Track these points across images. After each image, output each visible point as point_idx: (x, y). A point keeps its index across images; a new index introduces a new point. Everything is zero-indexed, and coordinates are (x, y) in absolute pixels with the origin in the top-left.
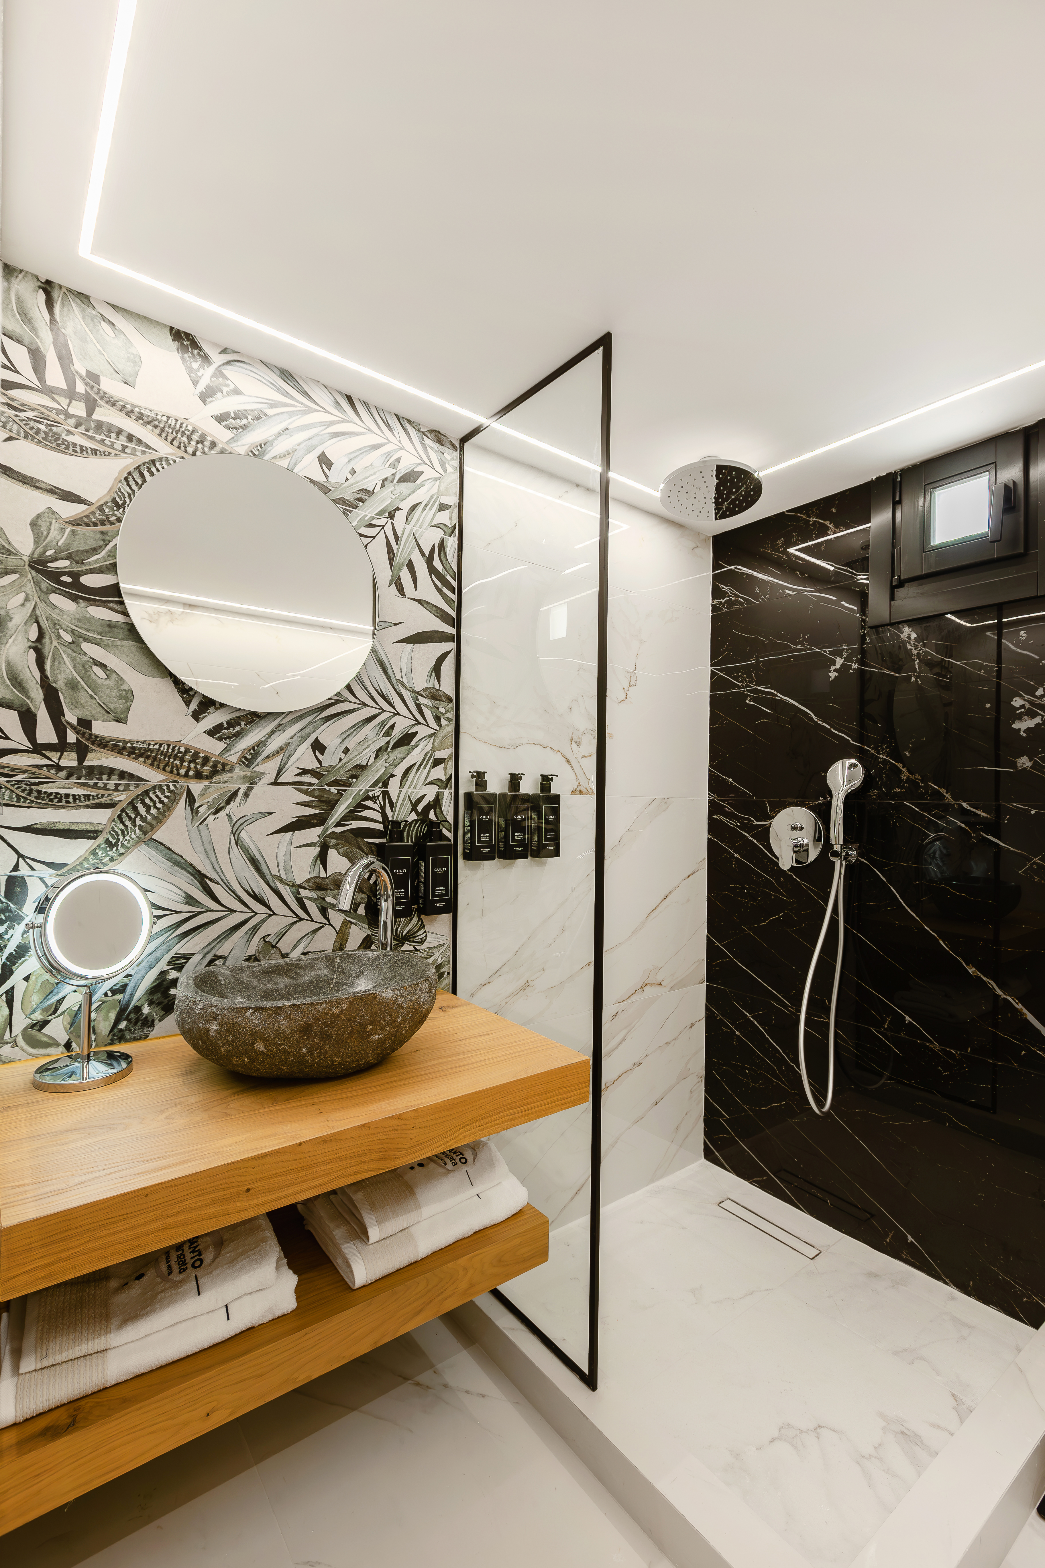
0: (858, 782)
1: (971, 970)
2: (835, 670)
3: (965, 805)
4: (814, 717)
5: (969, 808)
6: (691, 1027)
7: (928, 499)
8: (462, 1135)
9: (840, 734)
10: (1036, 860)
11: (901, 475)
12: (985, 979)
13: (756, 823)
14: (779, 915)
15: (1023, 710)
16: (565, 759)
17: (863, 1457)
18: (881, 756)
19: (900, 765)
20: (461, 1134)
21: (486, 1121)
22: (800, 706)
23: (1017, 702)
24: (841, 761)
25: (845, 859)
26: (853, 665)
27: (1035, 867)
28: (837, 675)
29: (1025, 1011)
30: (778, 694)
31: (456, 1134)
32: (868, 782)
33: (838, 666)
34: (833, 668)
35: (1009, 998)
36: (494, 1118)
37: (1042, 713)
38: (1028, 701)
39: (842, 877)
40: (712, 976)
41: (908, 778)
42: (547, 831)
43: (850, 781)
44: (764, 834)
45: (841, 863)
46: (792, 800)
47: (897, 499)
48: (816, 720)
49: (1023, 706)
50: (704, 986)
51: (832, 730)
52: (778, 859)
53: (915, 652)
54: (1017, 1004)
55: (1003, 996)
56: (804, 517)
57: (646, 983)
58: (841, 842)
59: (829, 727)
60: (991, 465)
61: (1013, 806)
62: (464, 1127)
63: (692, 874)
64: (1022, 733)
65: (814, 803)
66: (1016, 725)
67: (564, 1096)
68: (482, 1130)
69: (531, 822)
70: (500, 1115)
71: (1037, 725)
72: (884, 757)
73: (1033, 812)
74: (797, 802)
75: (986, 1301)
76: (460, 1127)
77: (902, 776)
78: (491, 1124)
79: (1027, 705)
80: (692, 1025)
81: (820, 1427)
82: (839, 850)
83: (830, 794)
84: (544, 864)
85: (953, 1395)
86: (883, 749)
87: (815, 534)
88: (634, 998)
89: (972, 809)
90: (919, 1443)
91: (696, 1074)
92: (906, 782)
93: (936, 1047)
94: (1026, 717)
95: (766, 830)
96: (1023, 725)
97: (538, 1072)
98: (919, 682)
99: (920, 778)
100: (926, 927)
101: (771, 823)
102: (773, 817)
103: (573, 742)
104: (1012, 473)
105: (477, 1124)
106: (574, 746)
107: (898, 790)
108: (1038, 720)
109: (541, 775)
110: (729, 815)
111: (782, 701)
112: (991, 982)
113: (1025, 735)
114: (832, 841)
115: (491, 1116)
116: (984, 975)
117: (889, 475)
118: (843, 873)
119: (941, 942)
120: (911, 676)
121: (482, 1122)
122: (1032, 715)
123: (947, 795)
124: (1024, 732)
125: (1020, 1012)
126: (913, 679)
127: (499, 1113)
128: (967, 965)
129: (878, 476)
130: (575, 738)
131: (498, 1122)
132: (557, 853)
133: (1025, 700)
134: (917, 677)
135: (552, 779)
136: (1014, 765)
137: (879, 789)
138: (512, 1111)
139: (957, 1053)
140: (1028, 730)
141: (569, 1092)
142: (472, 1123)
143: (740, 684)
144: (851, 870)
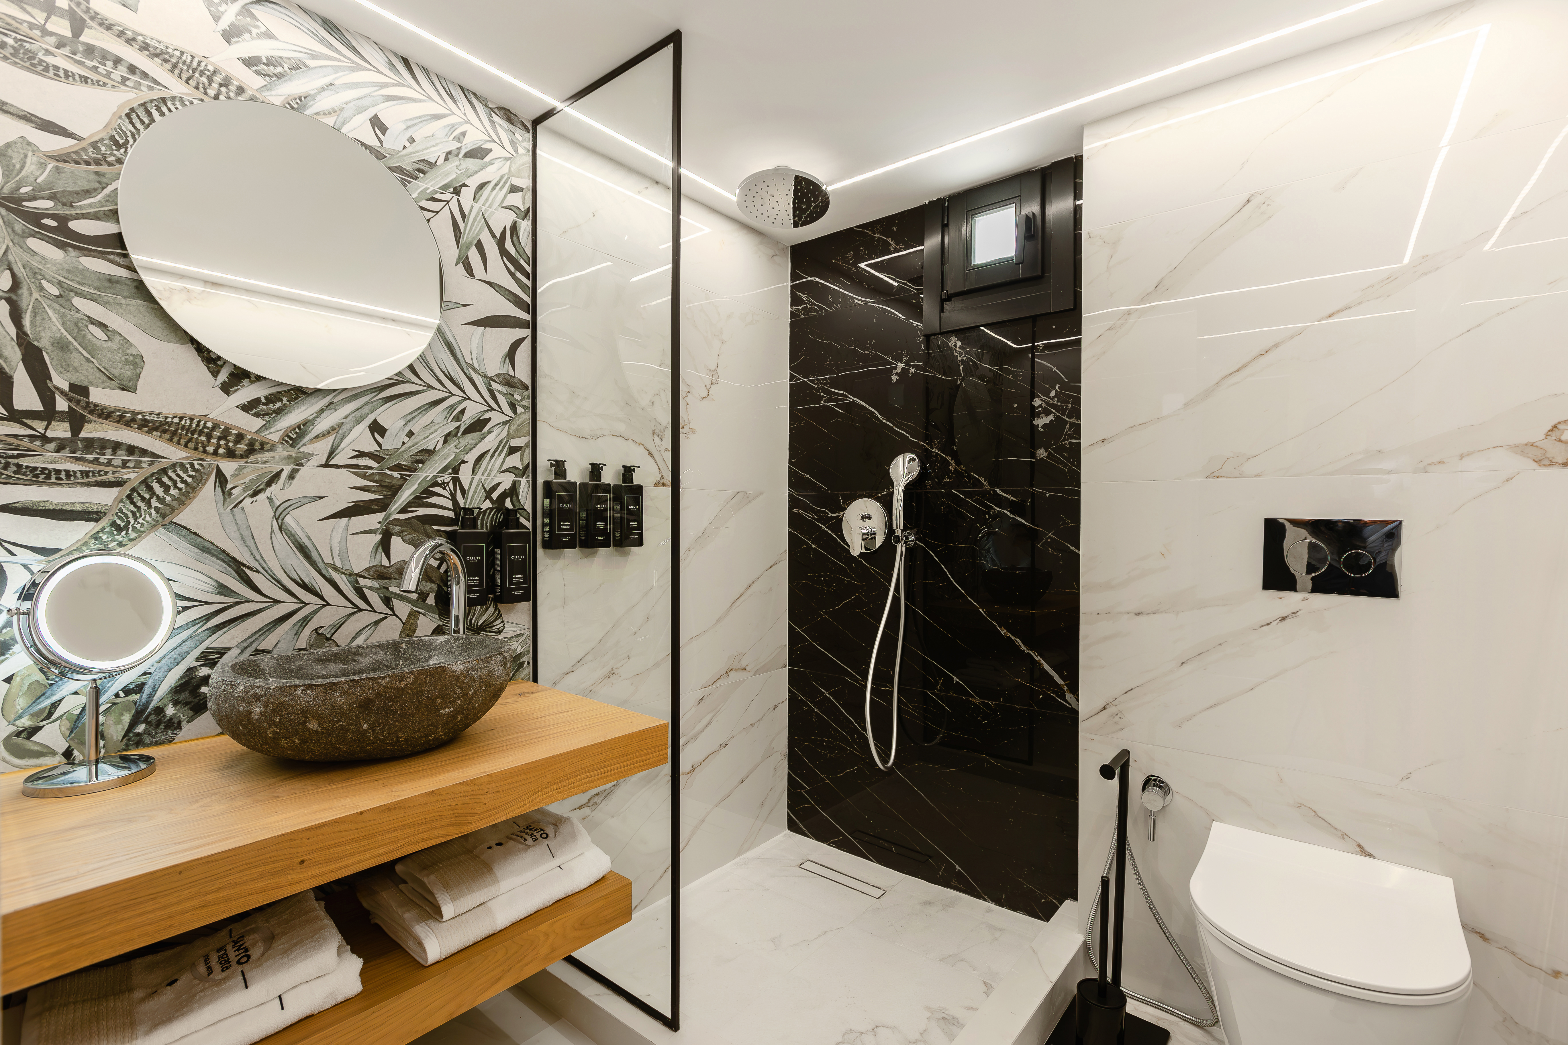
0: (915, 474)
1: (1003, 632)
2: (896, 374)
3: (998, 491)
4: (879, 416)
5: (1002, 493)
6: (774, 709)
7: (969, 225)
8: (539, 799)
9: (901, 431)
10: (1050, 534)
11: (948, 201)
12: (1013, 638)
13: (830, 515)
14: (851, 598)
15: (1041, 409)
16: (648, 452)
17: (911, 1042)
18: (934, 450)
19: (949, 458)
20: (538, 797)
21: (564, 783)
22: (867, 406)
23: (1037, 402)
24: (902, 456)
25: (905, 543)
26: (911, 369)
27: (1049, 540)
28: (898, 378)
29: (1042, 661)
30: (849, 396)
31: (533, 798)
32: (923, 476)
33: (899, 370)
34: (895, 371)
35: (1031, 652)
36: (572, 780)
37: (1054, 411)
38: (1044, 401)
39: (903, 558)
40: (792, 661)
41: (955, 469)
42: (629, 521)
43: (908, 473)
44: (837, 525)
45: (902, 546)
46: (861, 493)
47: (946, 222)
48: (881, 419)
49: (1040, 406)
50: (785, 671)
51: (895, 428)
52: (849, 546)
53: (960, 358)
54: (1037, 656)
55: (1027, 651)
56: (870, 233)
57: (731, 668)
58: (902, 528)
59: (892, 425)
60: (1017, 198)
61: (1034, 490)
62: (541, 791)
63: (773, 565)
64: (1040, 429)
65: (880, 495)
66: (1036, 422)
67: (643, 758)
68: (560, 793)
69: (613, 513)
70: (578, 778)
71: (1051, 421)
72: (937, 452)
73: (1048, 495)
74: (866, 493)
75: (1015, 909)
76: (536, 790)
77: (951, 468)
78: (569, 787)
79: (1044, 405)
80: (776, 707)
81: (877, 1027)
82: (900, 535)
83: (892, 484)
84: (627, 554)
85: (985, 983)
86: (936, 444)
87: (879, 249)
88: (719, 683)
89: (1003, 494)
90: (956, 1024)
91: (780, 752)
92: (953, 473)
93: (977, 700)
94: (1042, 415)
95: (840, 520)
96: (1041, 422)
97: (617, 736)
98: (964, 385)
99: (964, 469)
100: (969, 598)
101: (843, 515)
102: (845, 509)
103: (655, 436)
104: (1032, 207)
105: (555, 787)
106: (657, 439)
107: (947, 480)
108: (1051, 417)
109: (623, 466)
110: (807, 508)
111: (853, 402)
112: (1018, 640)
113: (1042, 430)
114: (894, 528)
115: (569, 778)
116: (1012, 635)
117: (939, 200)
118: (904, 556)
119: (980, 610)
120: (957, 380)
121: (560, 785)
122: (1047, 413)
123: (985, 483)
124: (1041, 427)
125: (1039, 663)
126: (959, 382)
127: (577, 776)
128: (1000, 627)
129: (930, 200)
130: (657, 431)
131: (576, 784)
132: (640, 543)
133: (1042, 400)
134: (962, 381)
135: (634, 470)
136: (1033, 455)
137: (933, 480)
138: (590, 774)
139: (992, 703)
140: (1045, 426)
141: (647, 754)
142: (549, 787)
143: (816, 386)
144: (910, 553)
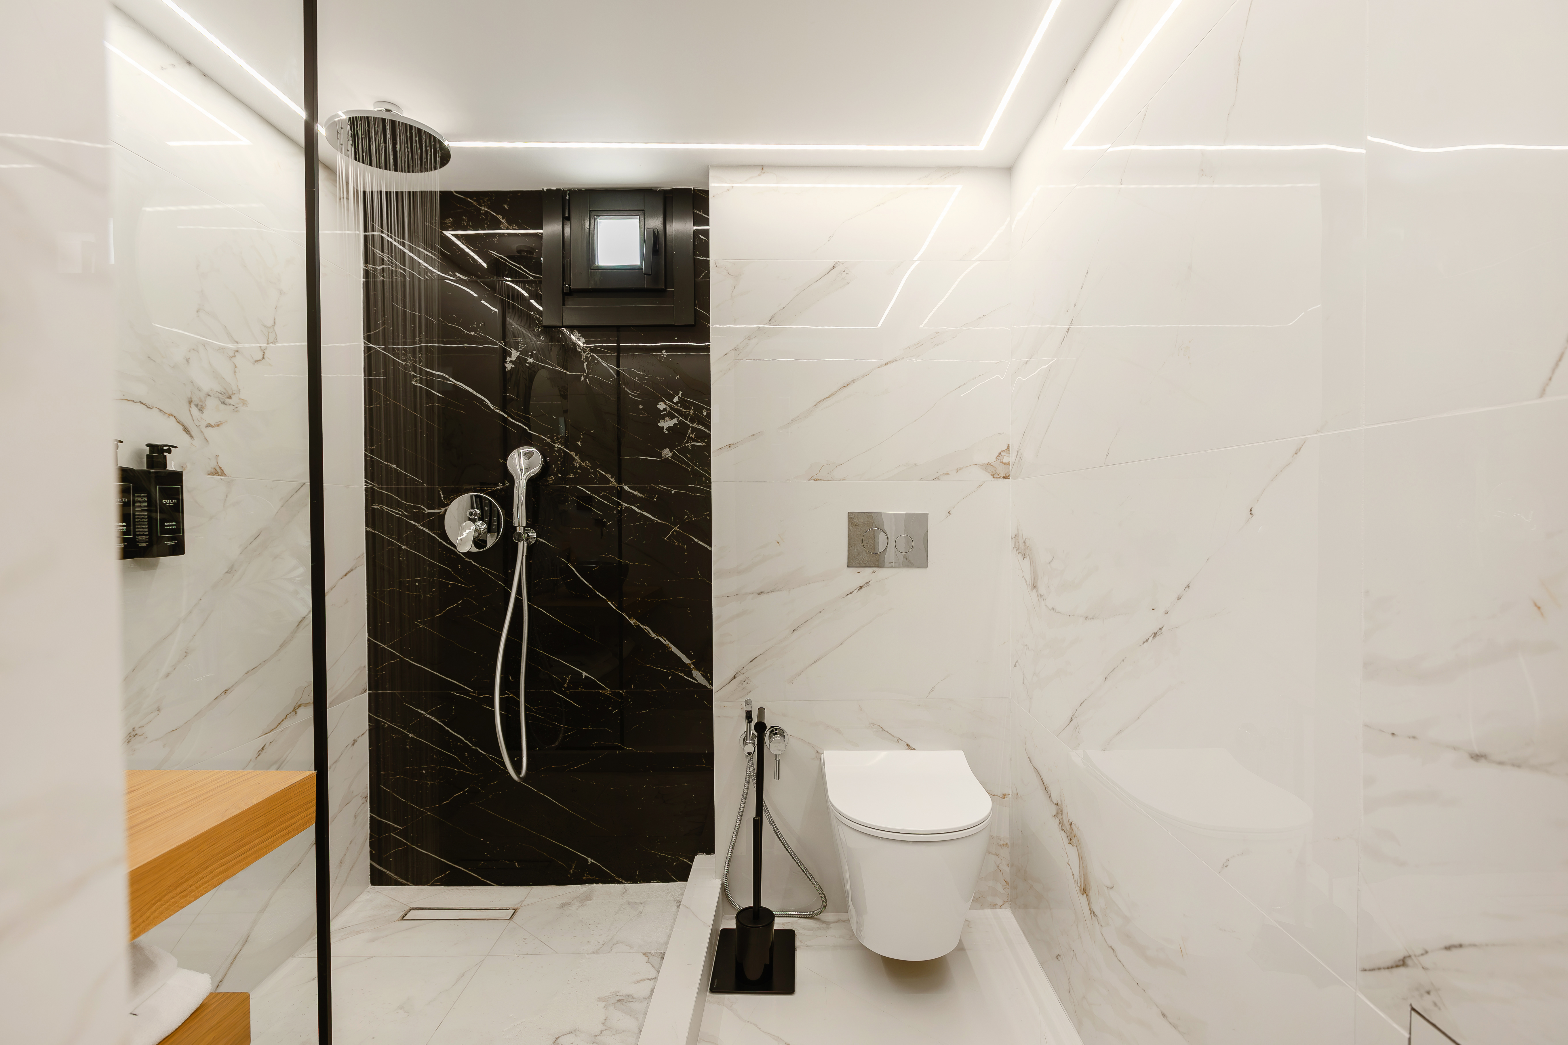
0: (536, 469)
1: (633, 622)
2: (511, 362)
3: (626, 487)
4: (490, 405)
5: (629, 490)
6: (353, 745)
7: (592, 224)
8: (157, 912)
9: (517, 423)
10: (676, 528)
11: (569, 195)
12: (642, 626)
13: (427, 511)
14: (457, 603)
15: (665, 412)
16: (181, 427)
17: (597, 1036)
18: (556, 445)
19: (573, 454)
20: (155, 911)
21: (190, 882)
22: (475, 393)
23: (661, 406)
24: (516, 450)
25: (527, 540)
26: (529, 359)
27: (675, 534)
28: (513, 366)
29: (671, 645)
30: (451, 379)
31: (148, 914)
32: (545, 469)
33: (513, 358)
34: (509, 359)
35: (660, 638)
36: (201, 875)
37: (678, 416)
38: (668, 406)
39: (524, 556)
40: (374, 683)
41: (580, 465)
42: (163, 521)
43: (528, 469)
44: (438, 523)
45: (524, 544)
46: (469, 487)
47: (567, 215)
48: (492, 408)
49: (665, 410)
50: (366, 696)
51: (510, 419)
52: (455, 547)
53: (583, 355)
54: (665, 641)
55: (656, 637)
56: (475, 203)
57: (299, 703)
58: (524, 524)
59: (506, 416)
60: (641, 212)
61: (659, 487)
62: (160, 900)
63: (349, 572)
64: (665, 430)
65: (492, 489)
66: (661, 424)
67: (288, 823)
68: (186, 896)
69: (134, 510)
70: (209, 869)
71: (675, 424)
72: (559, 446)
73: (673, 492)
74: (475, 488)
75: (648, 881)
76: (153, 901)
77: (575, 463)
78: (197, 885)
79: (668, 409)
80: (355, 741)
81: (557, 1038)
82: (522, 531)
83: (511, 480)
84: (154, 566)
85: (644, 954)
86: (558, 439)
87: (487, 224)
88: (286, 724)
89: (631, 491)
90: (632, 1000)
91: (360, 795)
92: (578, 469)
93: (608, 691)
94: (667, 418)
95: (442, 517)
96: (666, 424)
97: (255, 802)
98: (588, 382)
99: (590, 465)
100: (597, 593)
101: (445, 511)
102: (448, 505)
103: (193, 405)
104: (656, 223)
105: (179, 890)
106: (195, 410)
107: (572, 476)
108: (675, 421)
109: (148, 445)
111: (455, 386)
112: (647, 628)
113: (667, 432)
114: (516, 524)
115: (197, 874)
116: (642, 624)
117: (558, 190)
118: (525, 554)
119: (609, 603)
120: (580, 377)
121: (185, 886)
122: (672, 417)
123: (612, 480)
124: (666, 429)
125: (667, 647)
126: (582, 379)
127: (207, 867)
128: (630, 618)
129: (549, 188)
130: (195, 400)
131: (206, 879)
132: (178, 549)
133: (666, 405)
134: (586, 377)
135: (169, 451)
136: (660, 456)
137: (555, 475)
138: (224, 860)
139: (623, 692)
140: (669, 428)
141: (292, 818)
142: (170, 892)
143: (404, 363)
144: (531, 550)
